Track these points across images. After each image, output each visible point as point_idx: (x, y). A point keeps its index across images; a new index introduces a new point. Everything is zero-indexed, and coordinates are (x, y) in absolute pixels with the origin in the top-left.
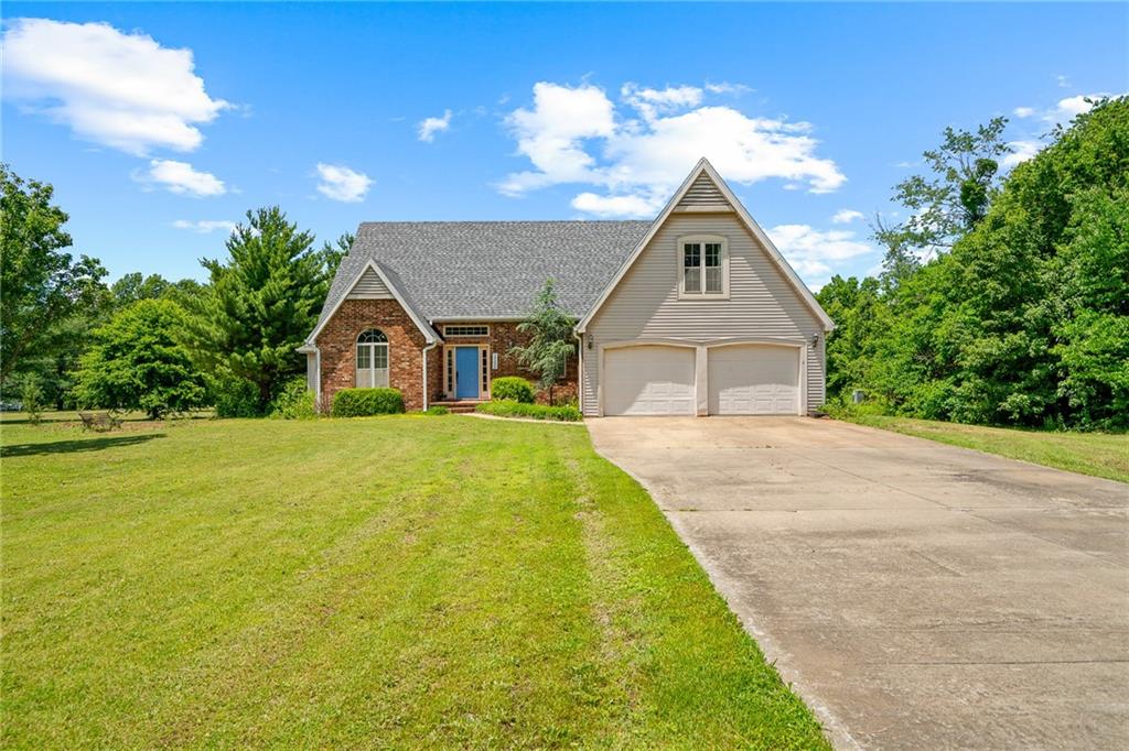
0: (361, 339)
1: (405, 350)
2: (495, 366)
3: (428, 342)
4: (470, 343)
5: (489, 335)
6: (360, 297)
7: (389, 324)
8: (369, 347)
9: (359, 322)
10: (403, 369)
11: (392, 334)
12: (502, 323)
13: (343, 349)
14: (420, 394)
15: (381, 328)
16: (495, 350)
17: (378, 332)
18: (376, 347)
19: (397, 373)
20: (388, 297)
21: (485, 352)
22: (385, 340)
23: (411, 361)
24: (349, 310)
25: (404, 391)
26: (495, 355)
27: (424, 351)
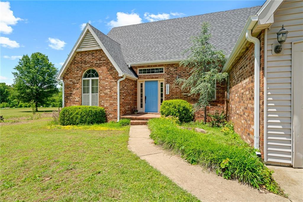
0: (85, 76)
1: (107, 81)
2: (168, 93)
3: (119, 76)
4: (153, 78)
5: (164, 73)
6: (83, 50)
7: (99, 66)
8: (89, 80)
9: (83, 65)
10: (106, 94)
11: (101, 71)
12: (172, 65)
13: (76, 82)
14: (116, 110)
15: (95, 69)
16: (168, 82)
17: (94, 71)
18: (92, 80)
19: (103, 96)
20: (97, 48)
21: (162, 83)
22: (97, 75)
23: (111, 89)
24: (78, 59)
25: (107, 108)
26: (168, 86)
27: (118, 82)
